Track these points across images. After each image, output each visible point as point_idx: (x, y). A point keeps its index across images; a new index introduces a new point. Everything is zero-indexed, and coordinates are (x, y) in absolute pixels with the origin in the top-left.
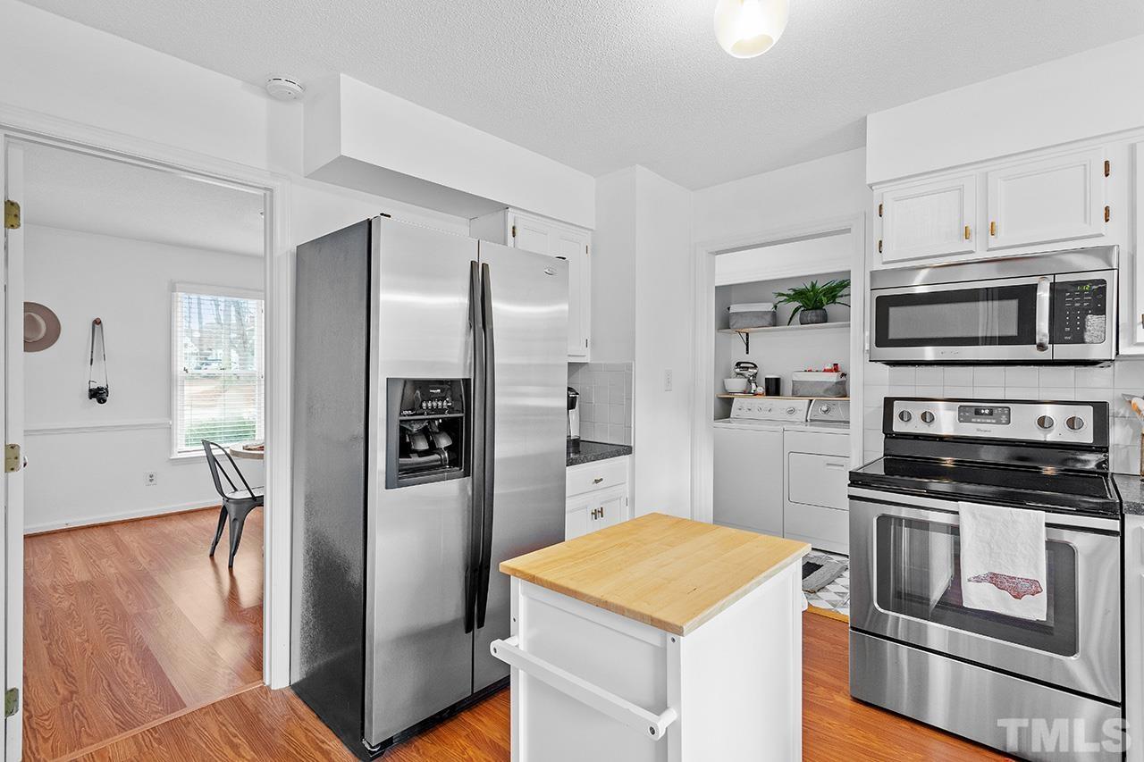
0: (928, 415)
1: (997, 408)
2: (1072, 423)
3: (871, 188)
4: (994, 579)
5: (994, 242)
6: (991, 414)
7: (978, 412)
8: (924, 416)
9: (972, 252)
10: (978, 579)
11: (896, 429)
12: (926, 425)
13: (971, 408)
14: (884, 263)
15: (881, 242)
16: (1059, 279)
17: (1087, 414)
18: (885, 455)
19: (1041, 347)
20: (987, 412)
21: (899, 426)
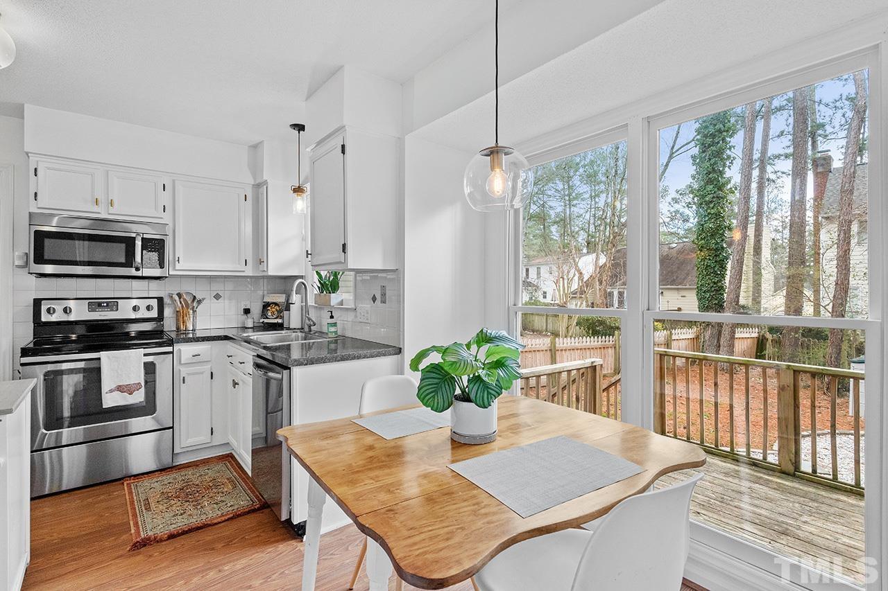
0: (68, 309)
1: (112, 303)
2: (149, 308)
3: (27, 155)
4: (120, 389)
5: (112, 210)
6: (107, 305)
7: (100, 305)
8: (65, 310)
9: (99, 213)
10: (111, 391)
11: (43, 319)
12: (65, 315)
13: (95, 304)
14: (39, 208)
15: (36, 193)
16: (145, 236)
17: (154, 303)
18: (34, 339)
19: (137, 269)
20: (105, 304)
21: (45, 317)
